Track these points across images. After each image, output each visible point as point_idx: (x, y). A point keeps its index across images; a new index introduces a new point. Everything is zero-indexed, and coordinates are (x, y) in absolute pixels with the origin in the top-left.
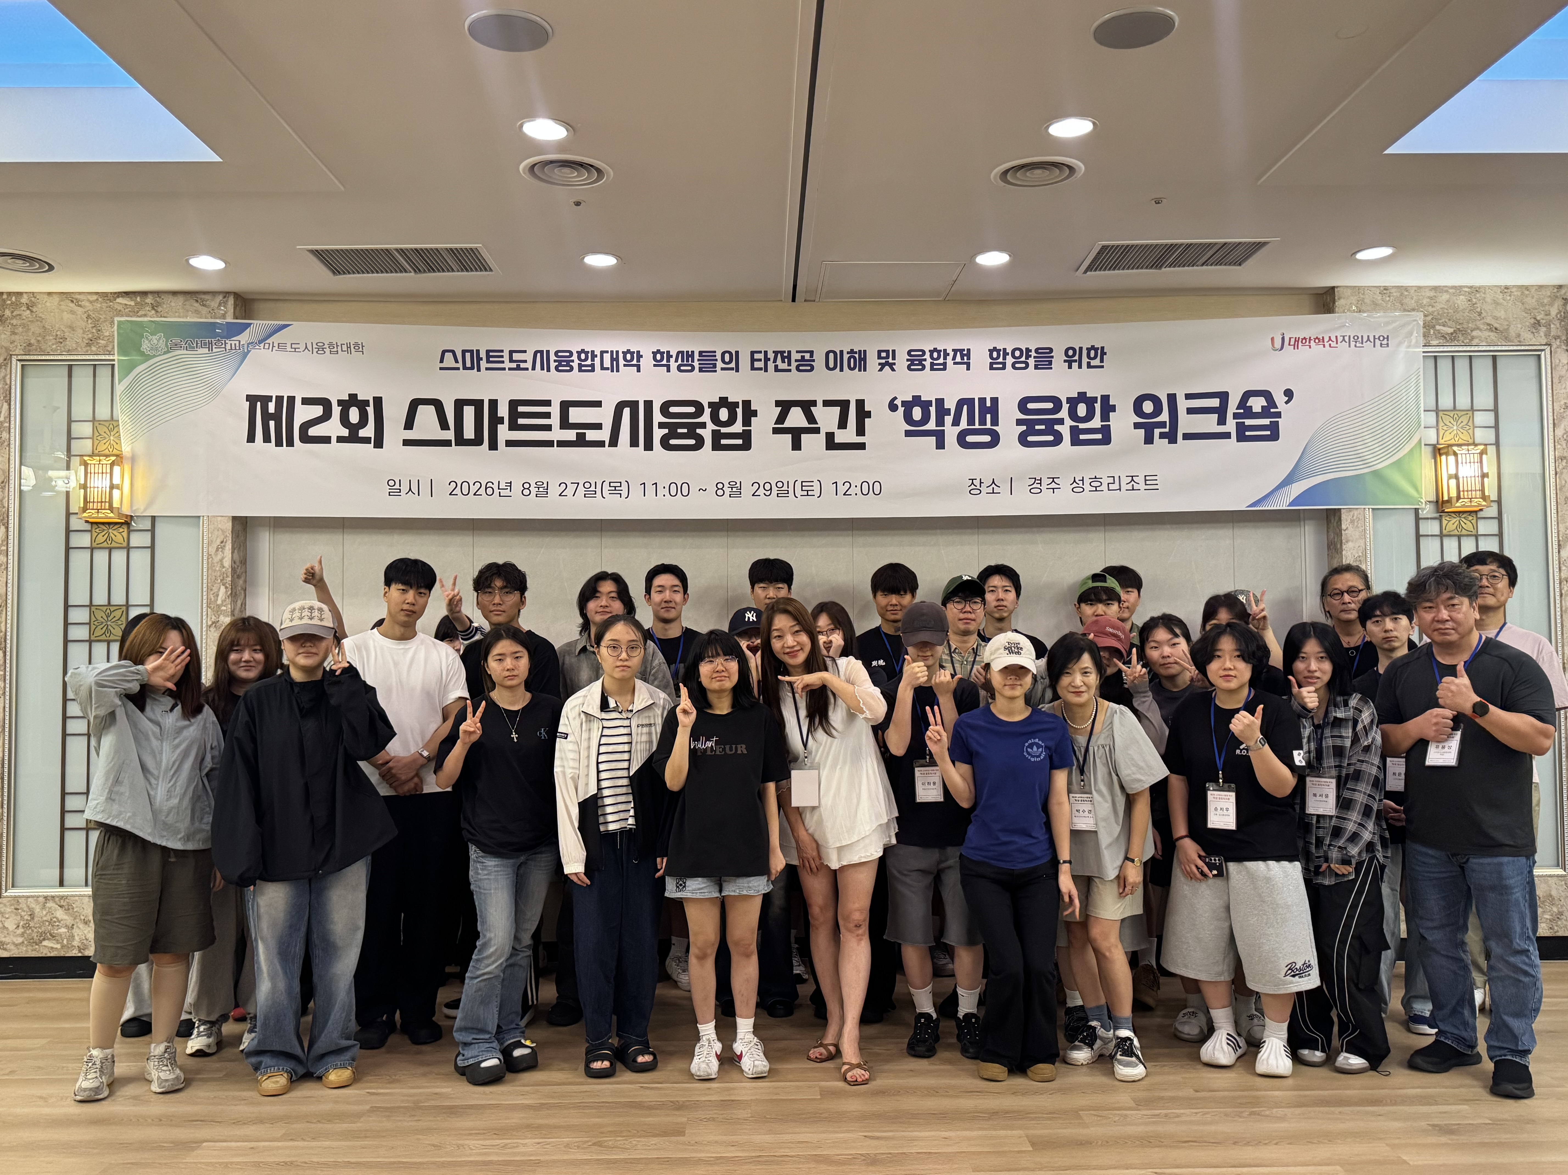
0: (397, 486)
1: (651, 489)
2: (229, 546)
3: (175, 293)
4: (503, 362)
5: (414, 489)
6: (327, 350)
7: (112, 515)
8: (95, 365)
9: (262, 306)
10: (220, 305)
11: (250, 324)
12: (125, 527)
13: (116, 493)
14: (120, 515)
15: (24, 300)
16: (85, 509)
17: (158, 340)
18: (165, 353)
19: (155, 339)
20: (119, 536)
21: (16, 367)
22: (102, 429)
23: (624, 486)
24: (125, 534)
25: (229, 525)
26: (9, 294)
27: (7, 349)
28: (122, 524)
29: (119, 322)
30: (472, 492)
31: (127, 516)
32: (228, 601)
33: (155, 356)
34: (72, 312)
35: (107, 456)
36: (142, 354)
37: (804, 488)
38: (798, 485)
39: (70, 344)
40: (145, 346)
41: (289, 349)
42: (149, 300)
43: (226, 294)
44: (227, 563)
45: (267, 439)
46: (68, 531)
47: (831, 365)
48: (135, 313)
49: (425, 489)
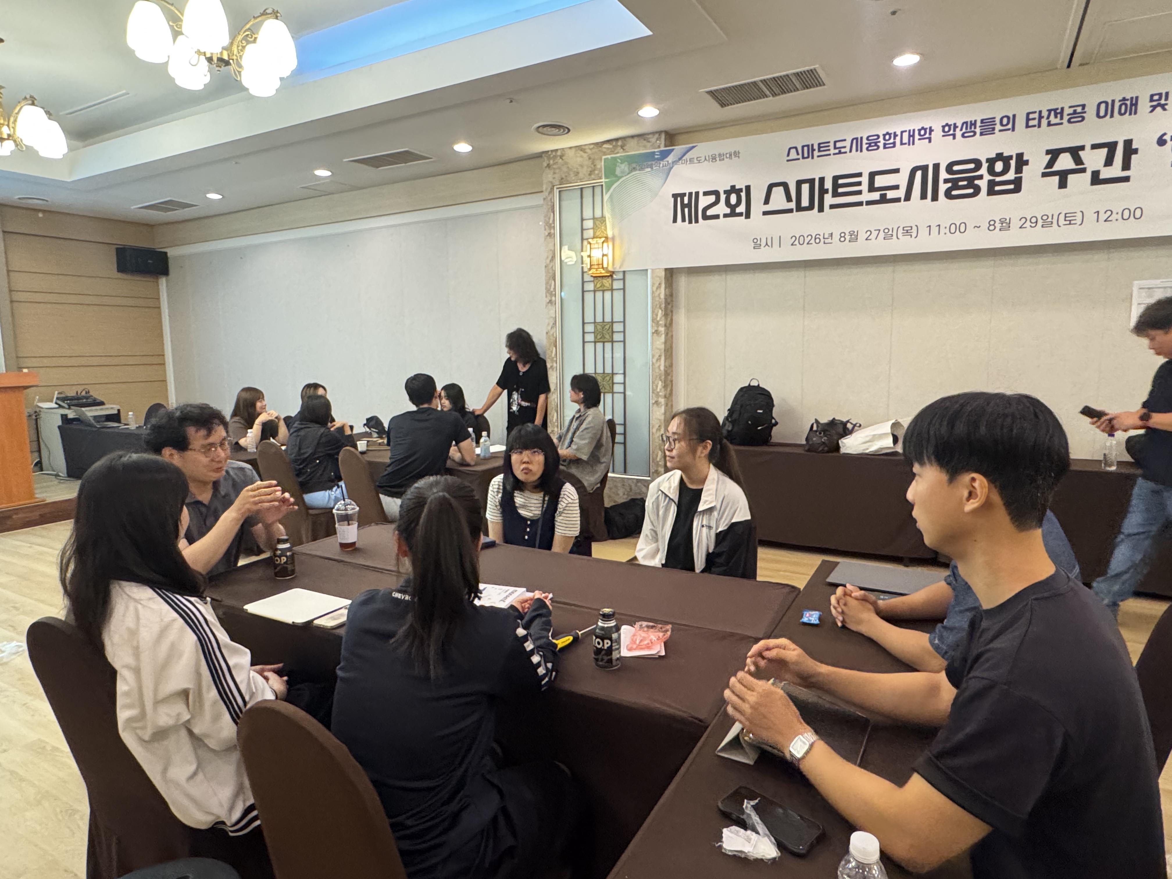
1: (934, 230)
2: (663, 286)
3: (633, 137)
4: (829, 150)
5: (769, 243)
6: (718, 159)
7: (603, 272)
8: (593, 187)
9: (681, 138)
10: (657, 140)
11: (673, 150)
12: (610, 278)
13: (605, 258)
14: (608, 271)
15: (559, 153)
16: (590, 269)
17: (624, 167)
18: (628, 174)
19: (623, 166)
20: (607, 282)
21: (556, 192)
22: (598, 223)
23: (914, 229)
24: (610, 282)
25: (663, 273)
26: (552, 151)
27: (551, 182)
28: (608, 276)
29: (605, 159)
31: (611, 272)
32: (663, 318)
33: (622, 177)
34: (582, 157)
35: (600, 238)
36: (616, 176)
37: (1067, 219)
38: (1062, 217)
39: (581, 175)
40: (618, 172)
41: (695, 161)
42: (620, 143)
43: (660, 133)
44: (662, 296)
45: (684, 220)
46: (583, 282)
47: (1102, 113)
48: (612, 152)
49: (776, 242)
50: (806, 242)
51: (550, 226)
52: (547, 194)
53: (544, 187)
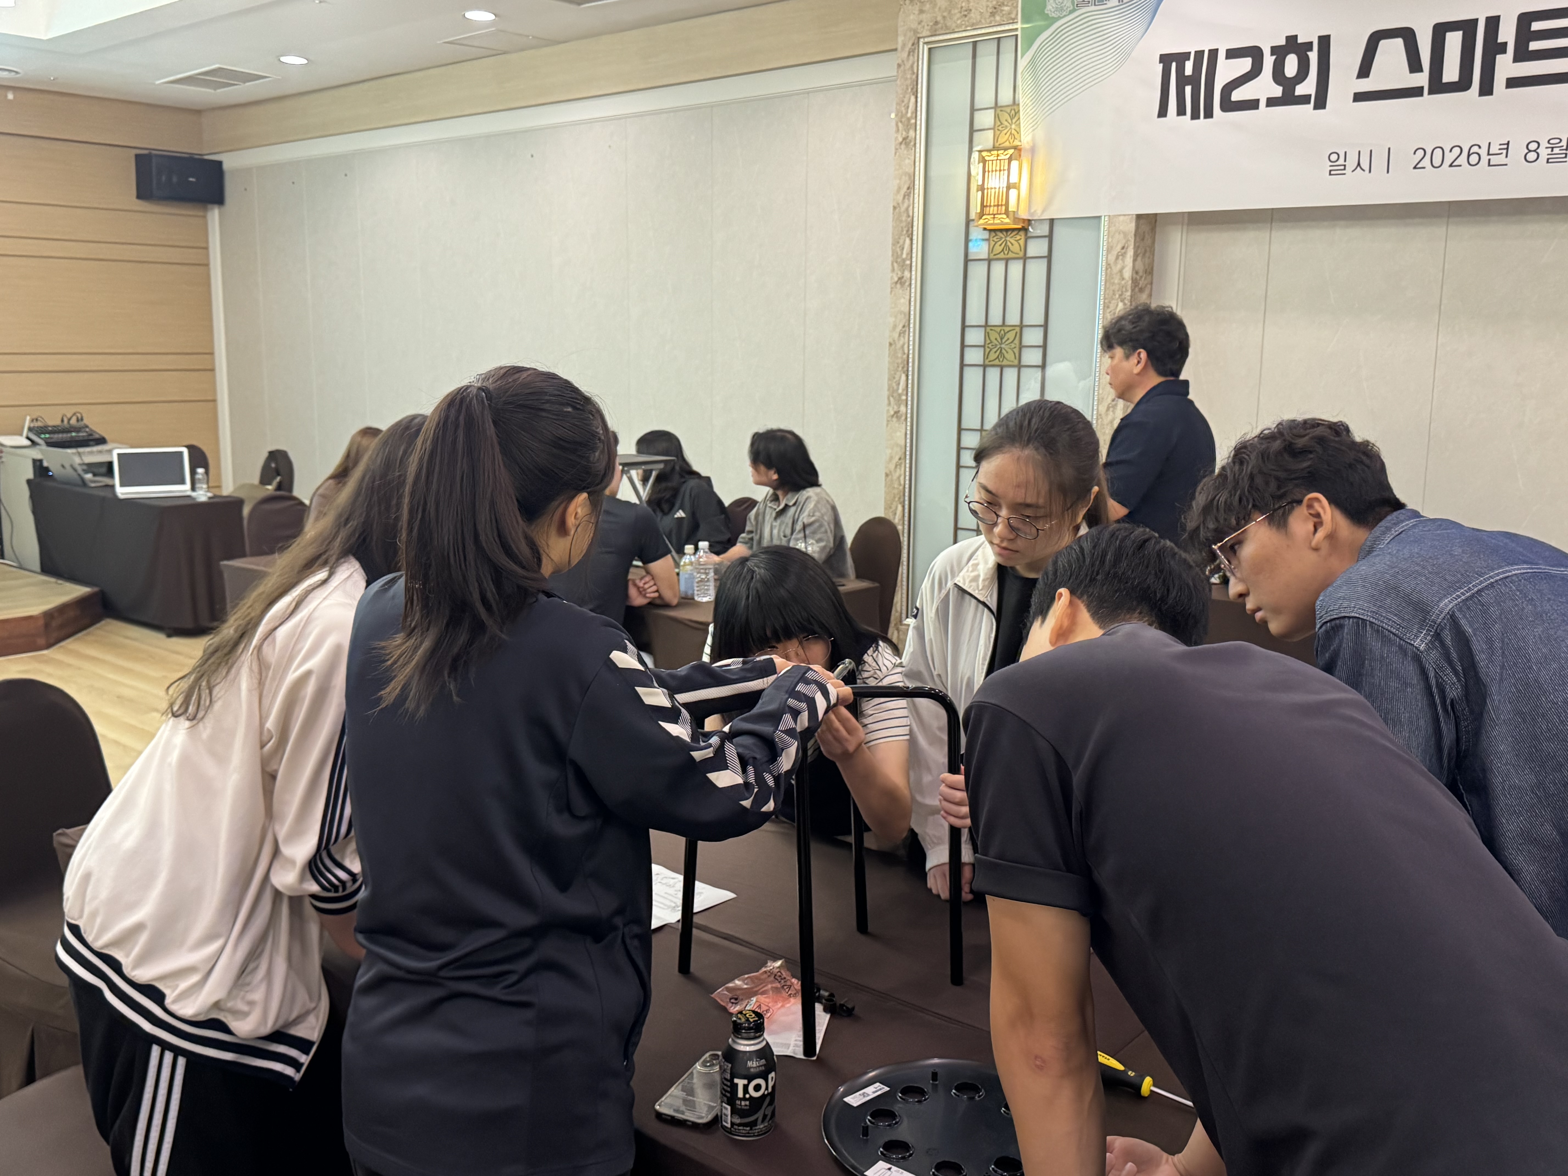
0: (1341, 161)
2: (1130, 253)
5: (1365, 164)
7: (1007, 220)
8: (999, 39)
12: (1022, 233)
13: (1013, 193)
14: (1016, 220)
16: (981, 215)
18: (1071, 12)
20: (1015, 243)
21: (923, 51)
22: (1005, 116)
24: (1022, 242)
25: (1132, 226)
27: (915, 31)
28: (1019, 230)
30: (1448, 161)
31: (1024, 220)
33: (1059, 18)
35: (1006, 149)
36: (1046, 17)
39: (974, 16)
40: (1051, 7)
44: (1128, 273)
45: (1181, 112)
46: (968, 241)
49: (1379, 162)
50: (1447, 162)
51: (907, 123)
52: (905, 55)
53: (900, 39)
